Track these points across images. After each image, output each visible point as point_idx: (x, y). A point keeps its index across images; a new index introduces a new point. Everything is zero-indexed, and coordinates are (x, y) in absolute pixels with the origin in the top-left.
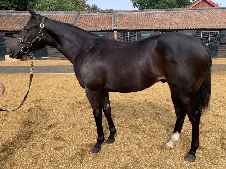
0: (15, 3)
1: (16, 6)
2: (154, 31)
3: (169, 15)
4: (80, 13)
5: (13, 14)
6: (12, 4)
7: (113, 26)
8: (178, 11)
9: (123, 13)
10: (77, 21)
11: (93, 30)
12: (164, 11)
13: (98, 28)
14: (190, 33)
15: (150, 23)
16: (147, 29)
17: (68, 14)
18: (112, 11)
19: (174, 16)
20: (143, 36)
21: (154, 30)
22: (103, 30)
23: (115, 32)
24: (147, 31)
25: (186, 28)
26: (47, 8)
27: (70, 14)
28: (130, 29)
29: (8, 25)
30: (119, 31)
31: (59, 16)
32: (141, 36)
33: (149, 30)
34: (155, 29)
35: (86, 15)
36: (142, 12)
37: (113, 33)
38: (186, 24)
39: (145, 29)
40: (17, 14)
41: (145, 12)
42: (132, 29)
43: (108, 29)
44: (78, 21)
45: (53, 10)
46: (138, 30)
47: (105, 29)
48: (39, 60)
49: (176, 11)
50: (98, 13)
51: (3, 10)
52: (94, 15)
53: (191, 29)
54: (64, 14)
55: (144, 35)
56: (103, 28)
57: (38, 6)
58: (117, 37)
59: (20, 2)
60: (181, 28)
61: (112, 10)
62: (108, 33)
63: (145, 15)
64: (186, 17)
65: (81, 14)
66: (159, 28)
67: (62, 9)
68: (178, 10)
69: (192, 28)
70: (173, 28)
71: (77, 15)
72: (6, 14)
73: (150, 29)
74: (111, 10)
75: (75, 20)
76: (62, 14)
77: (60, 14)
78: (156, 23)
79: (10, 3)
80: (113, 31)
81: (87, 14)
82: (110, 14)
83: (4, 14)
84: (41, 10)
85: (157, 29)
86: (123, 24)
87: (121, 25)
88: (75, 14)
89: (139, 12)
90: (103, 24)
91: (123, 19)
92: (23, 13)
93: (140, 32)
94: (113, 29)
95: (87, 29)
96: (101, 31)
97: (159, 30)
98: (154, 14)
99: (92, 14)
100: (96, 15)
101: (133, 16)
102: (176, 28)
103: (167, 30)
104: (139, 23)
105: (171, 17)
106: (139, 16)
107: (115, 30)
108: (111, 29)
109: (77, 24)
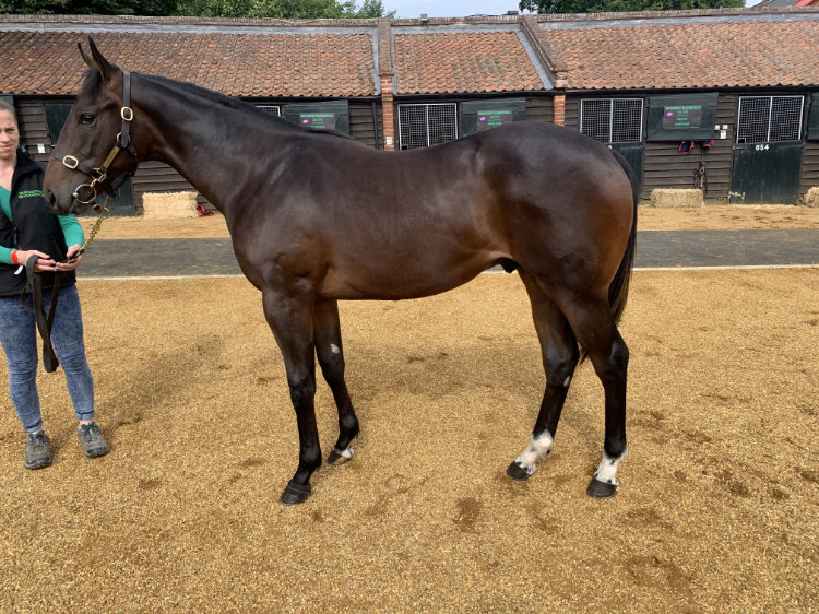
2: (716, 94)
3: (749, 32)
4: (391, 26)
5: (132, 30)
7: (543, 77)
8: (778, 18)
11: (470, 91)
12: (724, 19)
13: (486, 84)
15: (690, 63)
16: (689, 85)
17: (343, 31)
18: (517, 17)
19: (770, 34)
20: (670, 114)
21: (715, 89)
22: (509, 89)
23: (560, 100)
24: (687, 96)
27: (349, 31)
28: (618, 88)
30: (573, 95)
31: (310, 36)
32: (661, 112)
33: (695, 90)
34: (720, 85)
35: (415, 33)
36: (639, 21)
37: (548, 103)
39: (679, 86)
40: (149, 32)
41: (649, 21)
42: (628, 87)
43: (529, 86)
44: (394, 57)
45: (272, 14)
46: (654, 92)
47: (519, 88)
50: (459, 28)
51: (88, 14)
52: (446, 32)
54: (331, 31)
55: (675, 112)
56: (506, 83)
58: (566, 119)
61: (516, 13)
62: (529, 104)
63: (650, 31)
65: (392, 29)
66: (736, 83)
67: (304, 13)
68: (780, 14)
70: (795, 83)
72: (103, 30)
73: (700, 85)
74: (509, 14)
75: (391, 53)
76: (322, 31)
77: (312, 31)
78: (714, 62)
80: (548, 96)
81: (419, 30)
82: (508, 29)
83: (96, 31)
84: (229, 14)
85: (730, 85)
86: (581, 68)
87: (573, 73)
88: (370, 31)
89: (619, 22)
90: (499, 68)
91: (568, 50)
92: (170, 27)
93: (658, 98)
94: (548, 87)
95: (445, 89)
96: (505, 95)
97: (737, 91)
98: (684, 28)
99: (438, 30)
100: (453, 32)
101: (604, 35)
102: (805, 84)
103: (768, 90)
104: (642, 63)
105: (762, 40)
106: (628, 35)
107: (558, 89)
108: (540, 87)
109: (395, 68)
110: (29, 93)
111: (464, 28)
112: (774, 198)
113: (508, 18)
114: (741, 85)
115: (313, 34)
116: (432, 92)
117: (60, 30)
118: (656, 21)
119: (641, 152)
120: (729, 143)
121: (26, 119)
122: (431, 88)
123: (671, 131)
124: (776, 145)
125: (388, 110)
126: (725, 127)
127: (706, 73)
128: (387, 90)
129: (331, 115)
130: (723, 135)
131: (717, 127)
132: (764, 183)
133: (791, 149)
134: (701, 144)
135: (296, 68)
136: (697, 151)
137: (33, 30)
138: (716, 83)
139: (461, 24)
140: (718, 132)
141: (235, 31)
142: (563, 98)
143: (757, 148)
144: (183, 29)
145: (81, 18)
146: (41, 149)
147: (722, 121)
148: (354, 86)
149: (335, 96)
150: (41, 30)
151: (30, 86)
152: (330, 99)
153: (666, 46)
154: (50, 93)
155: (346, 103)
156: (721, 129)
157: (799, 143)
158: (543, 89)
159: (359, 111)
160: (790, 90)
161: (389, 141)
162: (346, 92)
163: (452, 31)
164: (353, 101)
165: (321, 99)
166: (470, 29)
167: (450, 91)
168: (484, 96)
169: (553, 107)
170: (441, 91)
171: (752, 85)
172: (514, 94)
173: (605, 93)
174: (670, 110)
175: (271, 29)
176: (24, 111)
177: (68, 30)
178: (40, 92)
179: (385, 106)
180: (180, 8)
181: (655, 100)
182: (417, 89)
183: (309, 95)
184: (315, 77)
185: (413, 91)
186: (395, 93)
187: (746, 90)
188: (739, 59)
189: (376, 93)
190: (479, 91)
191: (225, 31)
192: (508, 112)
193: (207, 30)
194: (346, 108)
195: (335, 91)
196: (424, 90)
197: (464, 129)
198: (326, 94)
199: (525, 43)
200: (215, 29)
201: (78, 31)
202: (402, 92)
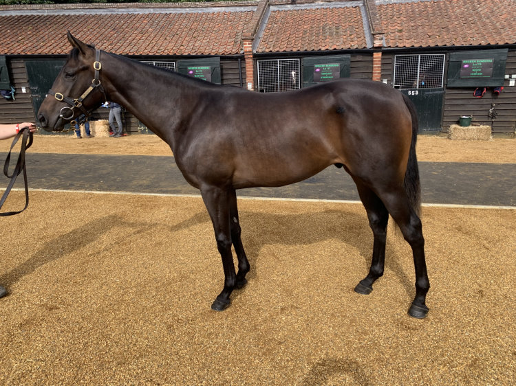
2: (506, 50)
4: (269, 5)
5: (99, 12)
7: (368, 39)
10: (262, 26)
11: (309, 50)
13: (324, 45)
15: (490, 26)
16: (484, 43)
17: (238, 9)
20: (466, 66)
21: (506, 46)
22: (339, 48)
23: (377, 56)
24: (482, 52)
27: (243, 9)
28: (424, 46)
30: (387, 52)
31: (213, 13)
32: (459, 65)
33: (488, 47)
34: (511, 42)
35: (286, 9)
37: (368, 58)
39: (475, 44)
40: (109, 14)
42: (432, 45)
43: (355, 45)
44: (265, 26)
46: (454, 49)
47: (346, 47)
50: (319, 5)
52: (308, 8)
54: (228, 10)
55: (470, 65)
56: (338, 44)
58: (382, 70)
62: (353, 59)
65: (271, 7)
71: (262, 10)
72: (82, 13)
73: (493, 43)
75: (258, 24)
76: (222, 10)
77: (216, 10)
78: (510, 24)
80: (368, 53)
81: (290, 7)
82: (355, 4)
83: (77, 14)
86: (400, 31)
87: (392, 35)
88: (255, 9)
90: (337, 33)
91: (395, 18)
92: (123, 10)
93: (457, 53)
94: (369, 46)
95: (291, 49)
96: (335, 52)
99: (303, 6)
100: (314, 8)
101: (426, 6)
104: (450, 26)
106: (446, 6)
107: (376, 48)
108: (363, 46)
109: (262, 34)
110: (16, 54)
111: (323, 5)
115: (216, 12)
116: (281, 51)
117: (56, 14)
119: (441, 96)
121: (14, 71)
122: (282, 48)
123: (466, 79)
125: (249, 64)
126: (514, 76)
127: (500, 33)
128: (248, 50)
129: (208, 68)
130: (512, 83)
131: (507, 77)
134: (492, 90)
135: (194, 35)
136: (489, 95)
137: (40, 14)
138: (507, 41)
139: (321, 2)
140: (508, 81)
141: (164, 11)
142: (380, 54)
144: (131, 11)
146: (24, 90)
147: (512, 71)
148: (228, 47)
149: (212, 54)
150: (45, 14)
151: (18, 49)
152: (209, 56)
153: (473, 13)
154: (29, 53)
155: (219, 59)
156: (510, 77)
158: (365, 48)
159: (228, 65)
161: (250, 86)
162: (221, 51)
163: (314, 6)
164: (223, 58)
165: (202, 57)
166: (326, 5)
167: (295, 50)
168: (320, 53)
169: (372, 61)
170: (288, 50)
172: (342, 52)
173: (413, 50)
174: (466, 63)
175: (188, 9)
176: (13, 66)
177: (61, 14)
178: (23, 54)
179: (247, 61)
181: (455, 56)
182: (271, 49)
183: (194, 54)
184: (204, 41)
185: (267, 51)
186: (255, 52)
189: (242, 52)
190: (316, 49)
191: (158, 11)
192: (337, 65)
193: (147, 11)
194: (219, 63)
195: (213, 51)
196: (276, 50)
197: (304, 78)
198: (206, 53)
199: (363, 15)
200: (152, 11)
201: (67, 14)
202: (260, 51)
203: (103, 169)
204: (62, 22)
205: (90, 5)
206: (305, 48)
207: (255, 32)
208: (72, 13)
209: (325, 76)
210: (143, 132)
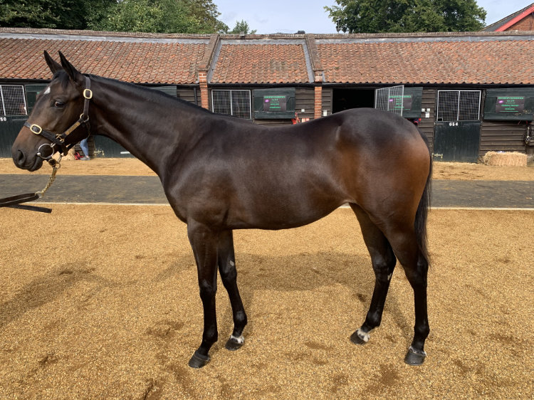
0: (57, 11)
1: (58, 19)
2: (421, 88)
3: (454, 48)
4: (220, 39)
5: (49, 38)
6: (48, 13)
7: (310, 74)
8: (476, 39)
9: (331, 41)
10: (214, 58)
11: (259, 82)
12: (439, 39)
13: (272, 78)
14: (520, 95)
15: (409, 67)
16: (404, 82)
17: (191, 42)
18: (303, 35)
19: (468, 50)
20: (391, 100)
21: (421, 85)
22: (285, 82)
23: (318, 90)
25: (510, 82)
26: (134, 24)
27: (195, 41)
28: (357, 82)
29: (38, 67)
30: (326, 87)
31: (167, 44)
32: (386, 99)
34: (425, 82)
35: (237, 44)
36: (383, 39)
37: (311, 92)
38: (506, 71)
40: (61, 39)
41: (390, 39)
42: (363, 82)
43: (299, 80)
44: (217, 59)
45: (149, 31)
46: (381, 85)
47: (291, 81)
48: (115, 159)
49: (470, 39)
50: (265, 41)
51: (24, 27)
52: (256, 44)
53: (521, 86)
54: (181, 42)
55: (394, 99)
56: (284, 78)
57: (112, 20)
58: (323, 102)
59: (68, 9)
60: (497, 82)
61: (303, 32)
62: (298, 92)
63: (390, 47)
64: (501, 54)
65: (222, 41)
66: (436, 81)
67: (172, 30)
68: (476, 36)
69: (525, 82)
70: (475, 82)
71: (214, 43)
72: (31, 38)
73: (411, 82)
74: (299, 33)
75: (211, 57)
76: (175, 41)
77: (169, 41)
78: (425, 67)
79: (43, 11)
80: (311, 87)
81: (239, 42)
82: (298, 42)
83: (26, 38)
84: (120, 30)
85: (431, 82)
86: (337, 69)
87: (330, 72)
88: (207, 42)
89: (371, 40)
90: (283, 67)
91: (333, 56)
92: (74, 36)
94: (311, 81)
95: (243, 81)
96: (281, 85)
97: (435, 86)
98: (412, 45)
99: (251, 42)
100: (262, 44)
101: (359, 48)
102: (481, 83)
103: (456, 86)
104: (378, 66)
105: (461, 53)
106: (375, 48)
107: (318, 82)
108: (306, 80)
109: (215, 66)
111: (269, 41)
112: (463, 158)
113: (298, 35)
114: (438, 82)
115: (169, 43)
116: (234, 82)
117: (3, 37)
118: (394, 40)
120: (432, 120)
122: (234, 80)
124: (463, 123)
125: (204, 93)
126: (429, 110)
127: (417, 74)
128: (203, 80)
130: (427, 115)
131: (423, 110)
132: (455, 148)
133: (473, 126)
134: (413, 120)
135: (150, 65)
138: (422, 81)
139: (267, 39)
140: (424, 113)
141: (117, 40)
142: (320, 88)
143: (450, 124)
144: (84, 38)
145: (18, 30)
147: (427, 106)
148: (184, 77)
149: (169, 83)
152: (166, 85)
153: (397, 55)
155: (175, 88)
156: (426, 111)
157: (479, 122)
158: (307, 82)
159: (184, 93)
160: (471, 86)
162: (177, 81)
163: (261, 42)
164: (180, 87)
165: (160, 85)
166: (273, 42)
167: (246, 82)
168: (268, 86)
169: (314, 94)
170: (240, 82)
171: (445, 82)
172: (288, 85)
173: (348, 86)
174: (391, 98)
175: (141, 39)
177: (8, 37)
179: (202, 90)
180: (89, 25)
182: (224, 80)
183: (151, 82)
184: (160, 71)
185: (221, 82)
186: (209, 82)
187: (442, 86)
188: (442, 65)
189: (197, 82)
190: (265, 82)
191: (111, 40)
192: (283, 97)
193: (100, 39)
194: (175, 91)
195: (170, 80)
196: (229, 81)
197: (255, 107)
198: (163, 82)
199: (306, 52)
200: (104, 39)
201: (15, 38)
202: (214, 82)
203: (74, 186)
204: (10, 46)
205: (41, 30)
206: (255, 81)
207: (209, 64)
208: (20, 37)
209: (273, 106)
210: (99, 156)
